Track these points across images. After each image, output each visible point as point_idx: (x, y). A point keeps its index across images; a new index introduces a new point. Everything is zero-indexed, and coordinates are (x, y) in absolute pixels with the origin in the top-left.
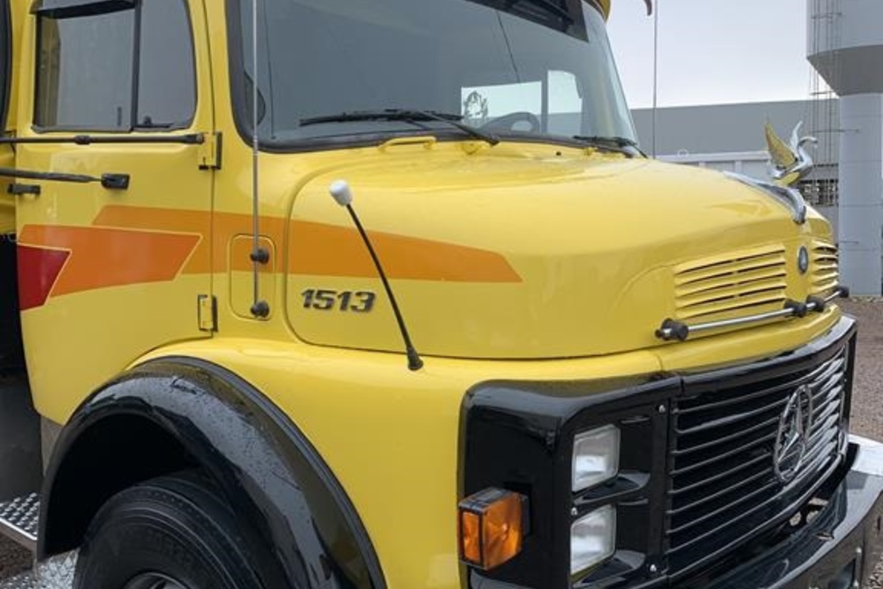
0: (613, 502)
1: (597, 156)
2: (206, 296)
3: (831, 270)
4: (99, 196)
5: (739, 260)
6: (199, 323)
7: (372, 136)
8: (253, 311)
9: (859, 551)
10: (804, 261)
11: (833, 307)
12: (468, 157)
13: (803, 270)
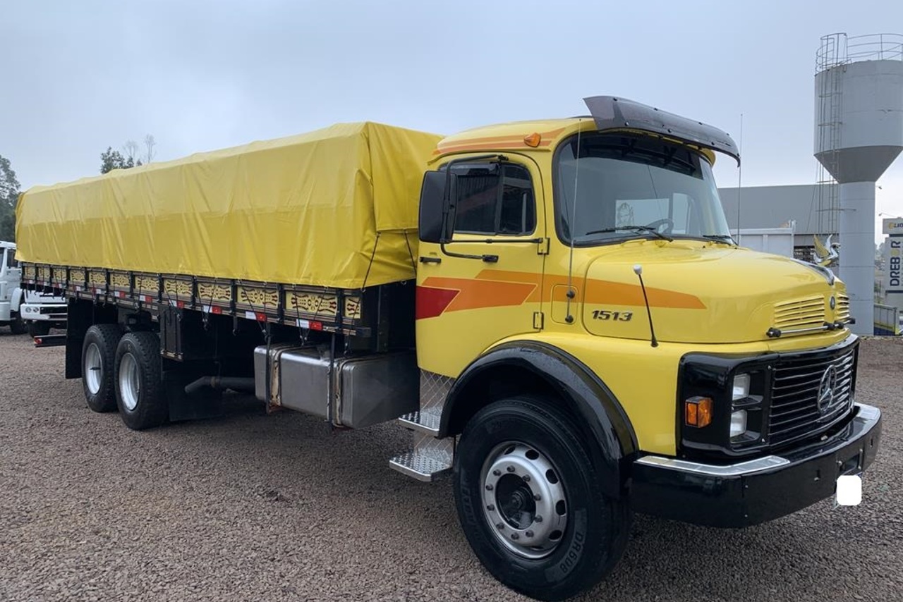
0: (745, 408)
1: (714, 245)
2: (538, 313)
3: (846, 308)
4: (481, 265)
5: (803, 302)
6: (534, 325)
7: (617, 239)
8: (566, 320)
9: (861, 450)
10: (833, 303)
11: (846, 329)
12: (660, 249)
13: (832, 308)
